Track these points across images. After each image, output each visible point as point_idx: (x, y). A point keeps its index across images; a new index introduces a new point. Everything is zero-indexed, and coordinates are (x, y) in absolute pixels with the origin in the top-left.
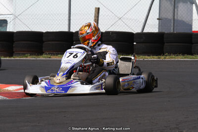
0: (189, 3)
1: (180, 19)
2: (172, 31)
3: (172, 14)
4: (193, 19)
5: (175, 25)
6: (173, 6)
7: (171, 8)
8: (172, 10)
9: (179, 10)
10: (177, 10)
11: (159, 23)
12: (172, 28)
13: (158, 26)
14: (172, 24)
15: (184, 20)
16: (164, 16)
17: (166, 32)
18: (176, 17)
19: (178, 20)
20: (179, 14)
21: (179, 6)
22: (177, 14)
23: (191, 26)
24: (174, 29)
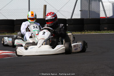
0: (97, 1)
1: (93, 10)
2: (88, 18)
3: (88, 7)
4: (100, 10)
5: (90, 14)
6: (88, 3)
7: (88, 4)
8: (88, 5)
9: (92, 5)
10: (91, 5)
11: (81, 13)
12: (88, 16)
13: (80, 15)
14: (88, 14)
15: (95, 11)
16: (83, 9)
17: (85, 18)
18: (90, 9)
19: (91, 11)
20: (92, 7)
21: (92, 3)
22: (91, 7)
23: (99, 14)
24: (89, 16)
